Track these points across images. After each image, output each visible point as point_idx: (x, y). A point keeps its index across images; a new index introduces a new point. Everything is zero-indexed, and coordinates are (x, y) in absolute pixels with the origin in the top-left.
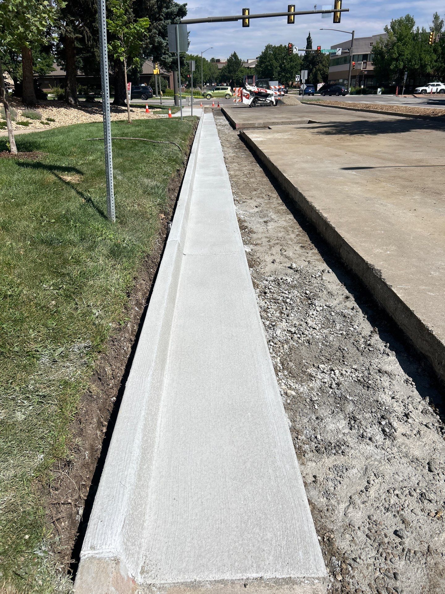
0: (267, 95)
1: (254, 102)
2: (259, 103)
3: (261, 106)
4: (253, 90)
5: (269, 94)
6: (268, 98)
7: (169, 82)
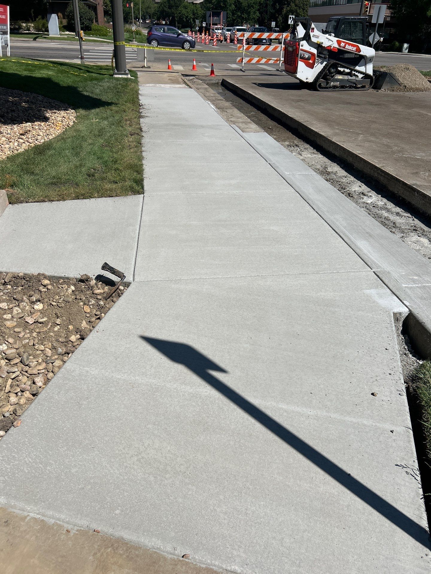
0: (360, 59)
1: (323, 75)
2: (337, 80)
3: (342, 87)
4: (326, 44)
5: (363, 57)
6: (357, 68)
7: (96, 14)
